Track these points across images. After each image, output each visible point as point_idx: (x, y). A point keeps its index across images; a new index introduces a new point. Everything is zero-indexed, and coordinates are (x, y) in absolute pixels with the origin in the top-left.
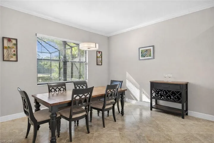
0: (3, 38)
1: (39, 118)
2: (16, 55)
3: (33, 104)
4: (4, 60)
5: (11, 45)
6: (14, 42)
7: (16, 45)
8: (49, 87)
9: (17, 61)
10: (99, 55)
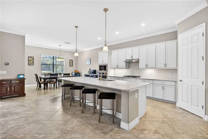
0: (29, 57)
1: (40, 82)
2: (33, 63)
3: (39, 79)
4: (29, 65)
5: (31, 59)
6: (32, 58)
7: (33, 59)
8: (45, 75)
9: (33, 65)
10: (71, 62)
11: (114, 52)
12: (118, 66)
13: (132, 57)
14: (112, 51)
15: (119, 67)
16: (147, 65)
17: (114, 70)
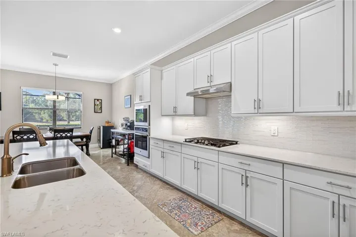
10: (97, 103)
11: (169, 72)
12: (175, 108)
13: (210, 78)
14: (163, 68)
15: (178, 113)
16: (258, 103)
17: (173, 120)
